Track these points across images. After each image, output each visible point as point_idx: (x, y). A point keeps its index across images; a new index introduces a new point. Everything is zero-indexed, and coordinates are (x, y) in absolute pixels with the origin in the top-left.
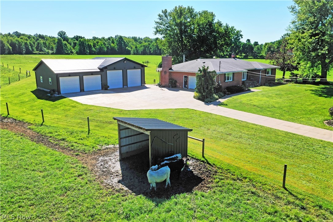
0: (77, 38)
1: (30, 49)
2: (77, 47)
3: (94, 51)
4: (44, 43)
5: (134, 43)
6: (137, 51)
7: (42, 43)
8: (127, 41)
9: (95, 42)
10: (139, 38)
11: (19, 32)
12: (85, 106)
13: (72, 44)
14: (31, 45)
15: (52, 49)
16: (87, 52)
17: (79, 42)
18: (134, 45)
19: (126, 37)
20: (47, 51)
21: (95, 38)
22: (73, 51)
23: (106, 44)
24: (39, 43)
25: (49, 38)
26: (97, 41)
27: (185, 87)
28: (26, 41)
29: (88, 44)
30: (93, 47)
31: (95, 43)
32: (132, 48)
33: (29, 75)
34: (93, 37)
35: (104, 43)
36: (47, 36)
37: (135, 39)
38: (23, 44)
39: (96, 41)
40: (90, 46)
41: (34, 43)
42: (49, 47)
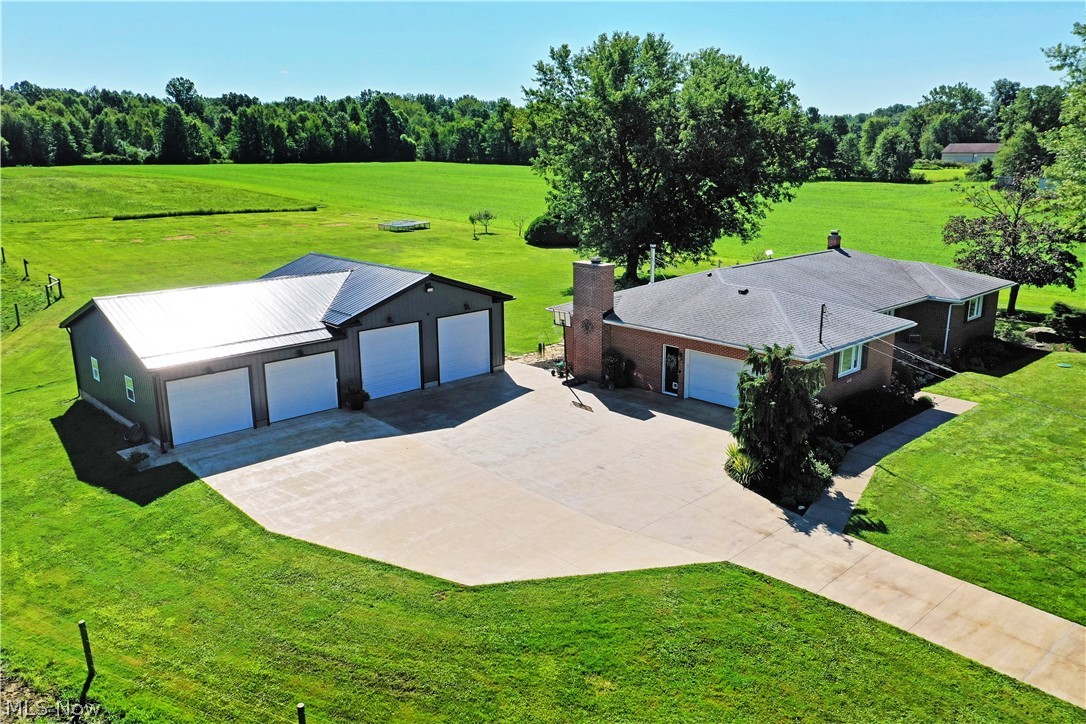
0: (234, 102)
1: (72, 147)
2: (233, 137)
3: (291, 150)
4: (122, 124)
5: (427, 119)
6: (437, 146)
7: (113, 125)
8: (401, 114)
9: (294, 118)
10: (442, 101)
11: (32, 82)
12: (279, 548)
13: (217, 123)
14: (74, 130)
15: (148, 145)
16: (268, 153)
17: (240, 118)
18: (425, 126)
19: (398, 97)
20: (130, 149)
21: (292, 104)
22: (221, 148)
23: (330, 125)
24: (102, 122)
25: (138, 103)
26: (302, 113)
27: (669, 388)
28: (56, 119)
29: (272, 125)
30: (286, 134)
31: (295, 123)
32: (418, 138)
33: (58, 295)
34: (287, 99)
35: (325, 121)
36: (130, 93)
37: (428, 103)
38: (48, 128)
39: (298, 115)
40: (276, 133)
41: (86, 124)
42: (137, 137)
